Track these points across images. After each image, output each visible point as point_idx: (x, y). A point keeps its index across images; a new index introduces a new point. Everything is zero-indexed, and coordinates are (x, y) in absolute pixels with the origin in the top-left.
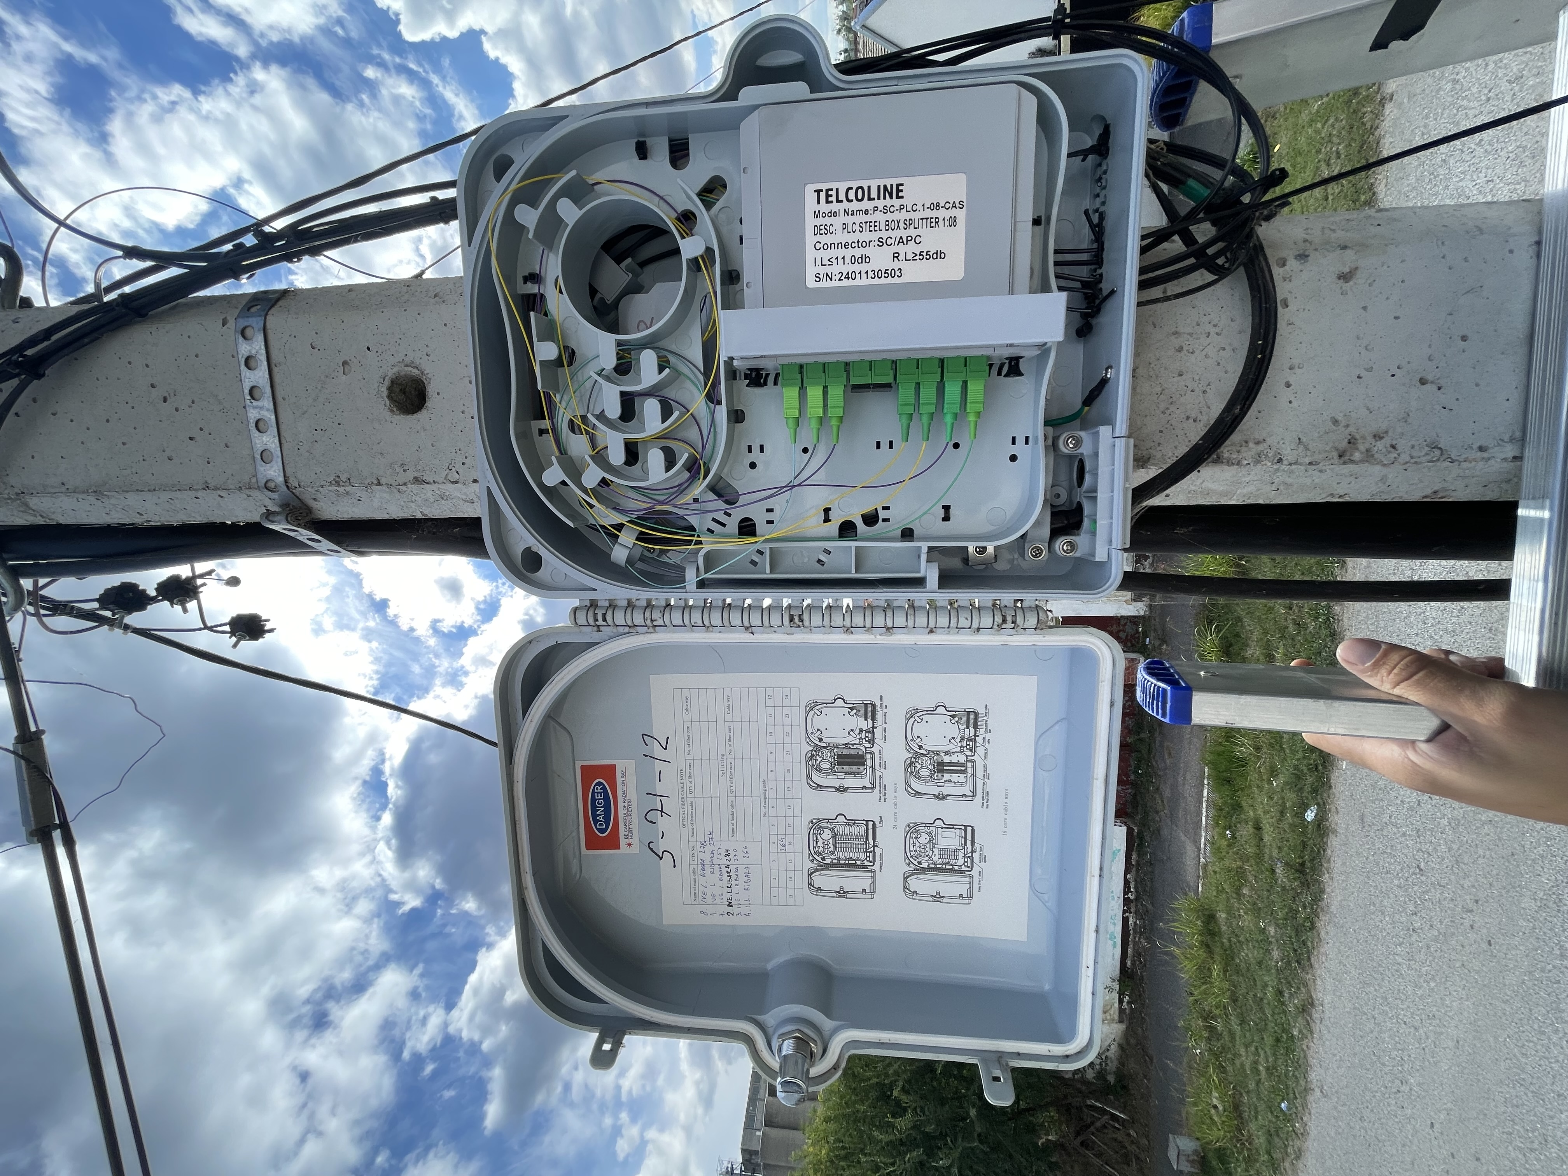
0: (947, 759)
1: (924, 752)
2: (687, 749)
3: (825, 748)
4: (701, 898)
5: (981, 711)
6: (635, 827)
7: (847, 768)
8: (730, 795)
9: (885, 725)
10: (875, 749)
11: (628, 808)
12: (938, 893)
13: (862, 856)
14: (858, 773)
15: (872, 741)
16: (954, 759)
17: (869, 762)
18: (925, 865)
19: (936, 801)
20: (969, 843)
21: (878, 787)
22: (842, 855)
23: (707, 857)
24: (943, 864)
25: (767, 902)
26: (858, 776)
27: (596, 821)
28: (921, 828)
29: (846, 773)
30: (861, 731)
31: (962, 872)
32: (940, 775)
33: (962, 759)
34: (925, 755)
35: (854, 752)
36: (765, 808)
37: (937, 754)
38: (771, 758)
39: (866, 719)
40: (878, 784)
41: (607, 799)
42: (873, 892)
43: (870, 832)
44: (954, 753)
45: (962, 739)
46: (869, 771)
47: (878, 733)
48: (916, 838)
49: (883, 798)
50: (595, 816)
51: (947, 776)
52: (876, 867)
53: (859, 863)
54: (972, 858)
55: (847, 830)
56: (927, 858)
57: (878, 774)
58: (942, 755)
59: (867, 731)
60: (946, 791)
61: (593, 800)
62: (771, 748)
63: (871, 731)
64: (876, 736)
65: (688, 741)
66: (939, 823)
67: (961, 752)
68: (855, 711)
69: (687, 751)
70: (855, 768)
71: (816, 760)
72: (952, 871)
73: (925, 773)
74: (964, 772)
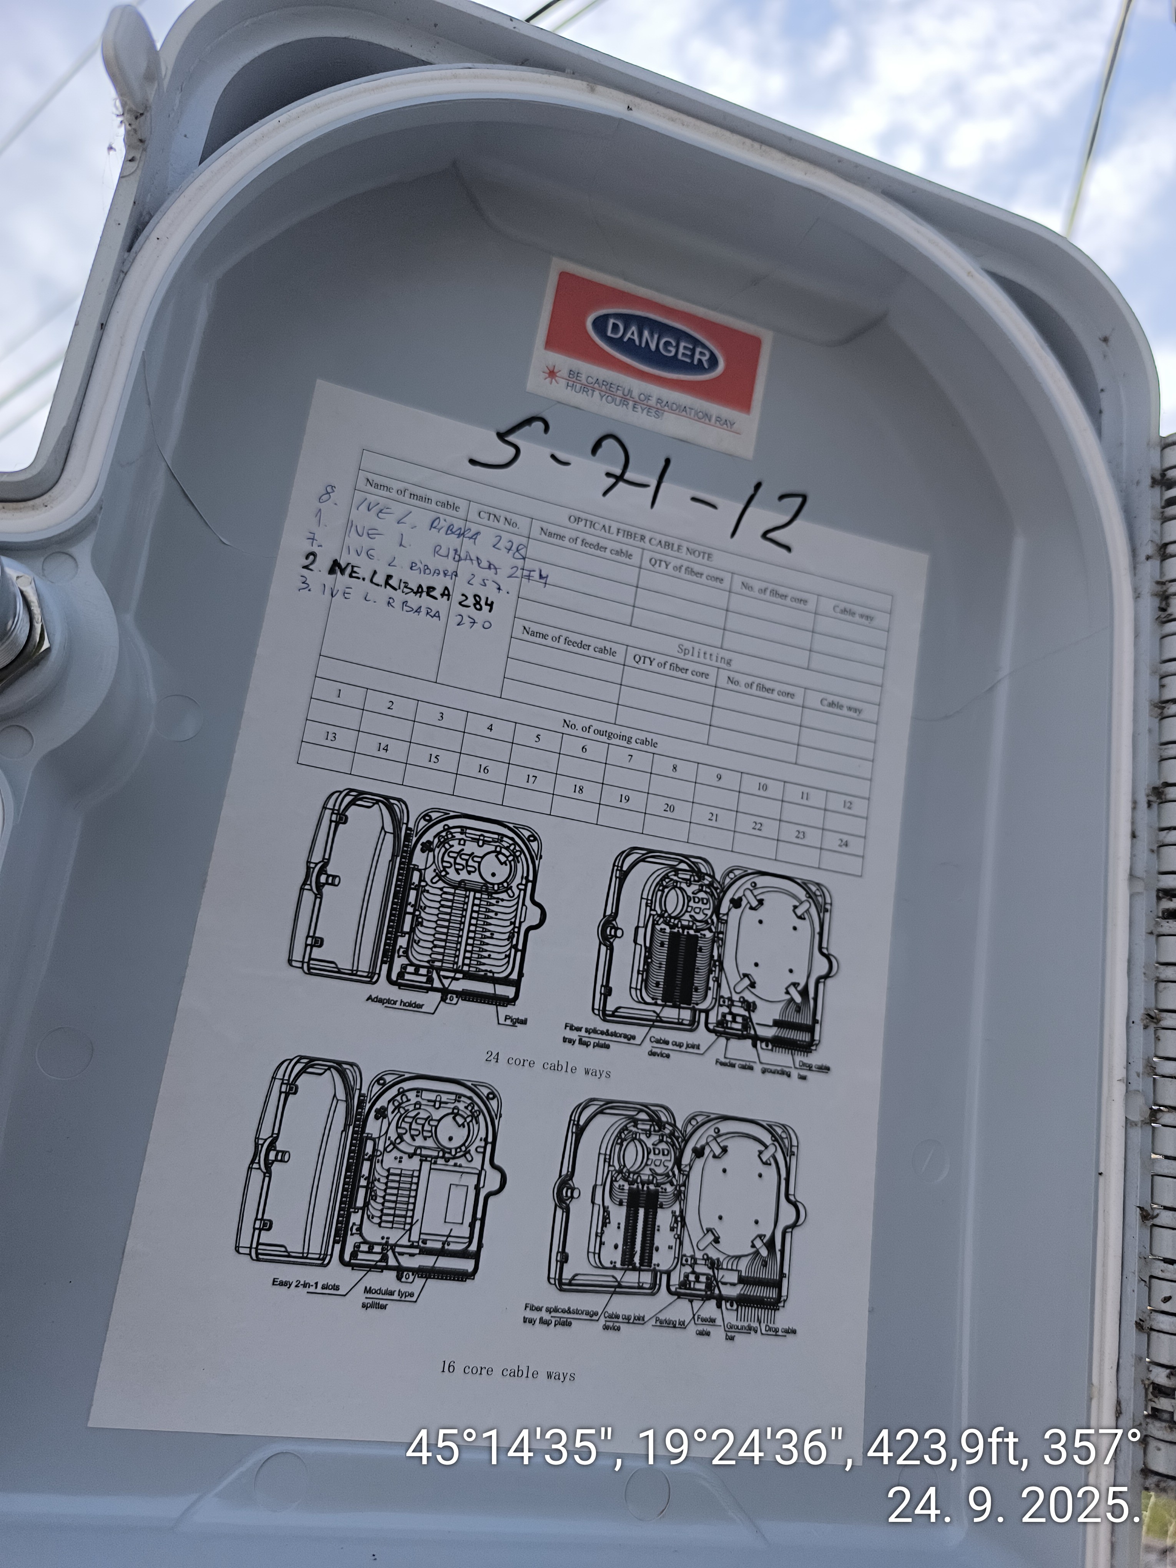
0: (664, 1218)
1: (686, 1160)
2: (757, 585)
3: (716, 910)
4: (372, 498)
5: (782, 1319)
6: (593, 402)
7: (661, 955)
8: (632, 652)
9: (758, 1068)
10: (702, 1036)
11: (642, 403)
12: (283, 1157)
13: (421, 955)
14: (645, 981)
15: (722, 1030)
16: (664, 1238)
17: (670, 1013)
18: (373, 1127)
19: (553, 1179)
20: (428, 1261)
21: (603, 1026)
22: (431, 899)
23: (482, 548)
24: (371, 1181)
25: (327, 668)
26: (637, 981)
27: (628, 319)
28: (481, 1130)
29: (649, 950)
30: (750, 1007)
31: (341, 1236)
32: (625, 1197)
33: (663, 1259)
34: (678, 1162)
35: (699, 981)
36: (587, 729)
37: (680, 1195)
38: (707, 775)
39: (777, 1023)
40: (612, 1028)
41: (673, 364)
42: (310, 968)
43: (486, 988)
44: (680, 1238)
45: (714, 1264)
46: (649, 1011)
47: (742, 1049)
48: (455, 1114)
49: (574, 1035)
50: (643, 323)
51: (618, 1215)
52: (383, 989)
53: (402, 942)
54: (380, 1267)
55: (500, 927)
56: (393, 1135)
57: (639, 1032)
58: (676, 1208)
59: (747, 1022)
60: (580, 1209)
61: (680, 335)
62: (731, 780)
63: (747, 1032)
64: (733, 1042)
65: (775, 593)
66: (492, 1181)
67: (680, 1259)
68: (798, 999)
69: (751, 582)
70: (659, 975)
71: (689, 883)
72: (347, 1204)
73: (632, 1156)
74: (627, 1262)
